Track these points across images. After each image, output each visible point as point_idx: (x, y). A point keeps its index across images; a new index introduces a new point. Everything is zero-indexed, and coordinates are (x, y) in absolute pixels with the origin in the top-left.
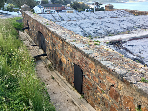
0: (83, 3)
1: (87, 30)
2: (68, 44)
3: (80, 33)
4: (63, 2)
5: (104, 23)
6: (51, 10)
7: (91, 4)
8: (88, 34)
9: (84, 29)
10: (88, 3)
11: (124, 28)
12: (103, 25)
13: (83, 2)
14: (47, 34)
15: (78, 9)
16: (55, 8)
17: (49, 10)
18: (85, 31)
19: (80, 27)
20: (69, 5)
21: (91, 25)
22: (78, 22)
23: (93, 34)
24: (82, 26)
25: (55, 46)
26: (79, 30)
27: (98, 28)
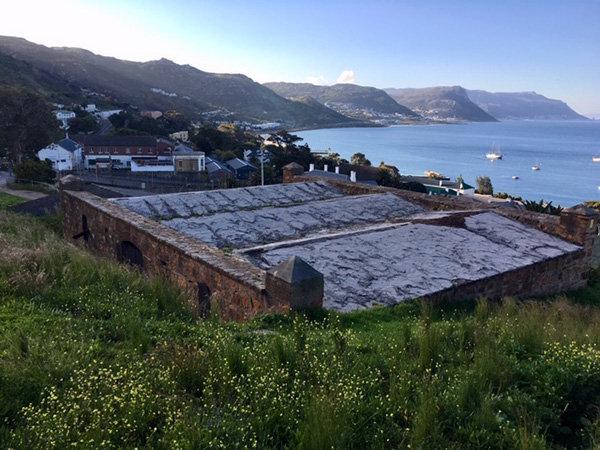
0: (236, 126)
1: (224, 234)
2: (189, 257)
3: (210, 240)
4: (160, 123)
5: (260, 219)
6: (113, 157)
7: (265, 131)
8: (226, 241)
9: (218, 233)
10: (255, 128)
11: (297, 229)
12: (257, 223)
13: (236, 123)
14: (147, 246)
15: (218, 151)
16: (128, 151)
17: (107, 157)
18: (219, 237)
19: (210, 229)
20: (183, 135)
21: (231, 225)
22: (207, 220)
23: (233, 242)
24: (214, 227)
25: (165, 264)
26: (207, 236)
27: (245, 230)
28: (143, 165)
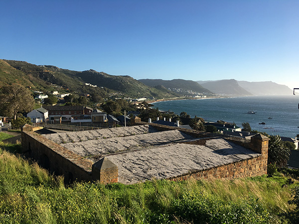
6: (63, 116)
11: (126, 147)
16: (70, 113)
17: (60, 116)
19: (84, 148)
21: (94, 146)
28: (77, 119)
